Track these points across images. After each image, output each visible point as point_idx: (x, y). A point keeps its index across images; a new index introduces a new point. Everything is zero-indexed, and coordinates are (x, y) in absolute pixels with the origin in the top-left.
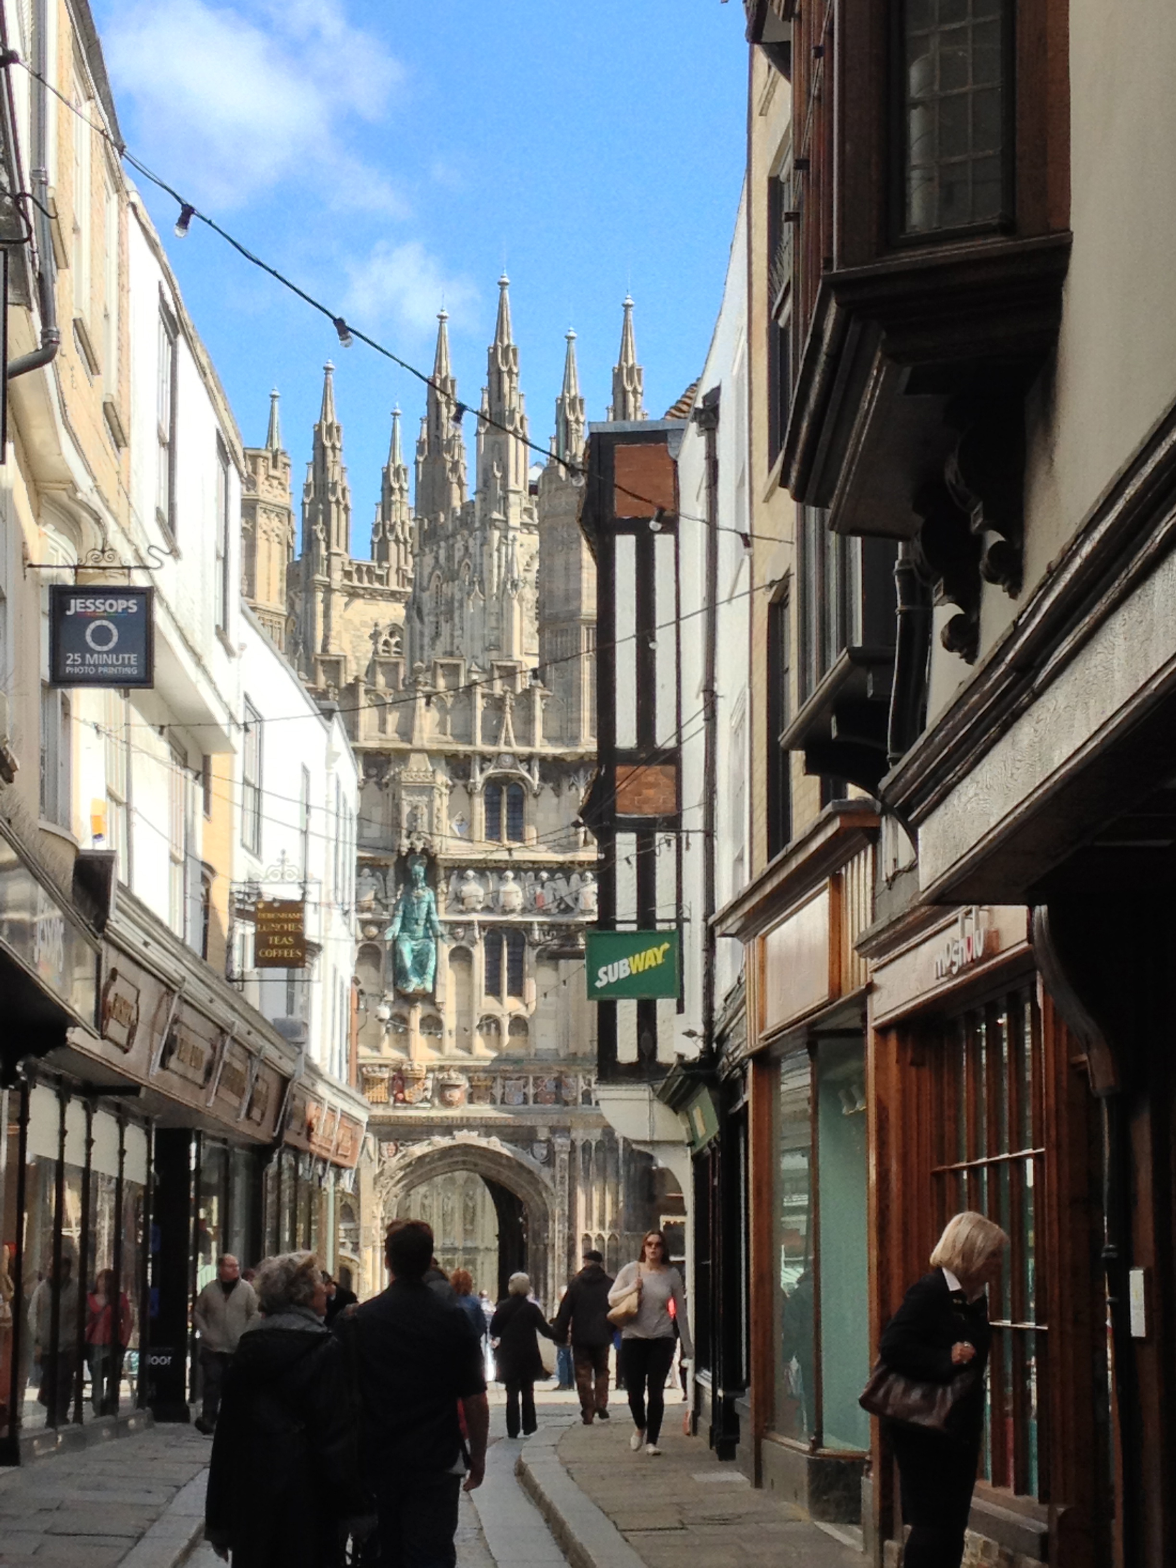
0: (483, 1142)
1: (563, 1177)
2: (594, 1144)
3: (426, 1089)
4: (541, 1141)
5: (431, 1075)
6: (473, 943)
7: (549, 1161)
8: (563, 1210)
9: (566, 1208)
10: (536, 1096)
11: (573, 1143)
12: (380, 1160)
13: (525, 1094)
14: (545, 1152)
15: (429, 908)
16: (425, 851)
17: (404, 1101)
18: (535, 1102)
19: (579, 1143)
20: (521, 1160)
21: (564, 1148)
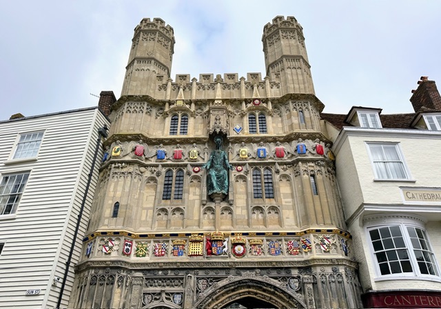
0: (259, 278)
1: (311, 300)
2: (327, 276)
3: (224, 247)
4: (294, 278)
5: (227, 239)
6: (247, 172)
7: (301, 290)
11: (314, 277)
12: (197, 291)
14: (297, 285)
15: (224, 158)
16: (221, 132)
17: (212, 254)
19: (318, 277)
20: (284, 289)
21: (309, 281)
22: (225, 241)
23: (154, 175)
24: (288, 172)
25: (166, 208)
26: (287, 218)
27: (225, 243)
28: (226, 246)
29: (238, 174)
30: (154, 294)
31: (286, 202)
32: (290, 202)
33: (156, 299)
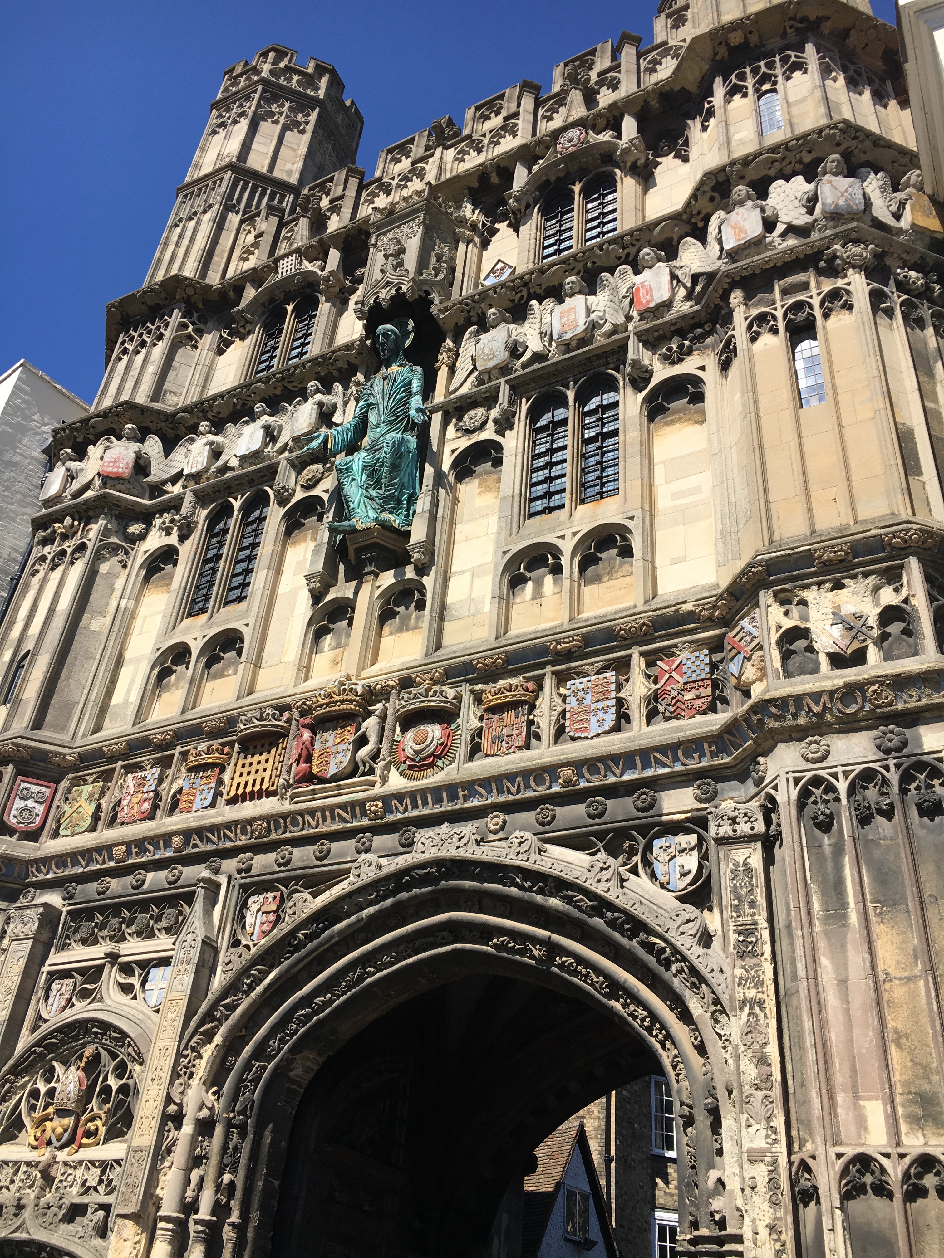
0: (484, 852)
3: (362, 741)
4: (673, 828)
5: (378, 707)
6: (505, 423)
7: (706, 888)
8: (762, 1061)
9: (772, 1050)
10: (654, 698)
11: (773, 805)
12: (235, 944)
13: (620, 702)
14: (691, 862)
15: (411, 392)
16: (397, 297)
17: (309, 778)
18: (651, 716)
20: (599, 889)
21: (743, 828)
22: (370, 714)
23: (173, 539)
24: (689, 366)
25: (188, 640)
26: (675, 561)
27: (371, 725)
28: (373, 738)
29: (464, 443)
30: (82, 971)
31: (676, 496)
32: (697, 490)
33: (84, 994)
